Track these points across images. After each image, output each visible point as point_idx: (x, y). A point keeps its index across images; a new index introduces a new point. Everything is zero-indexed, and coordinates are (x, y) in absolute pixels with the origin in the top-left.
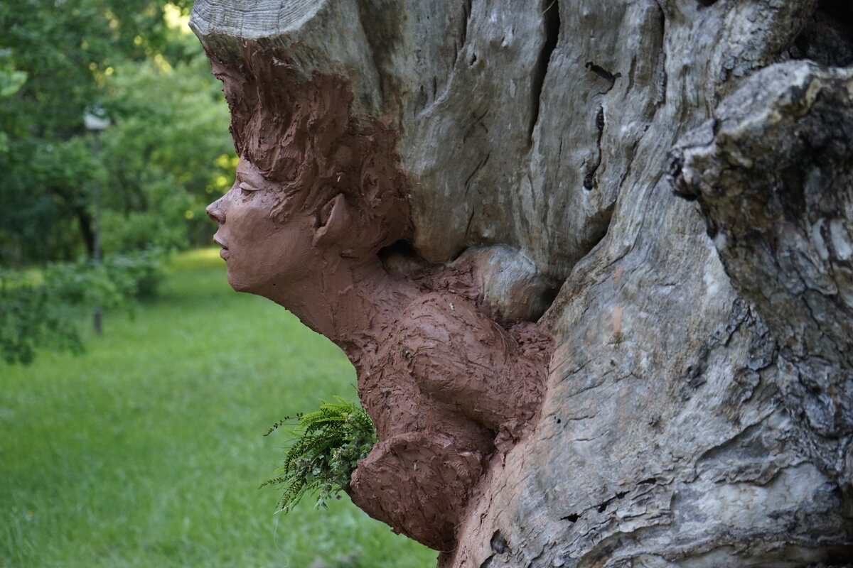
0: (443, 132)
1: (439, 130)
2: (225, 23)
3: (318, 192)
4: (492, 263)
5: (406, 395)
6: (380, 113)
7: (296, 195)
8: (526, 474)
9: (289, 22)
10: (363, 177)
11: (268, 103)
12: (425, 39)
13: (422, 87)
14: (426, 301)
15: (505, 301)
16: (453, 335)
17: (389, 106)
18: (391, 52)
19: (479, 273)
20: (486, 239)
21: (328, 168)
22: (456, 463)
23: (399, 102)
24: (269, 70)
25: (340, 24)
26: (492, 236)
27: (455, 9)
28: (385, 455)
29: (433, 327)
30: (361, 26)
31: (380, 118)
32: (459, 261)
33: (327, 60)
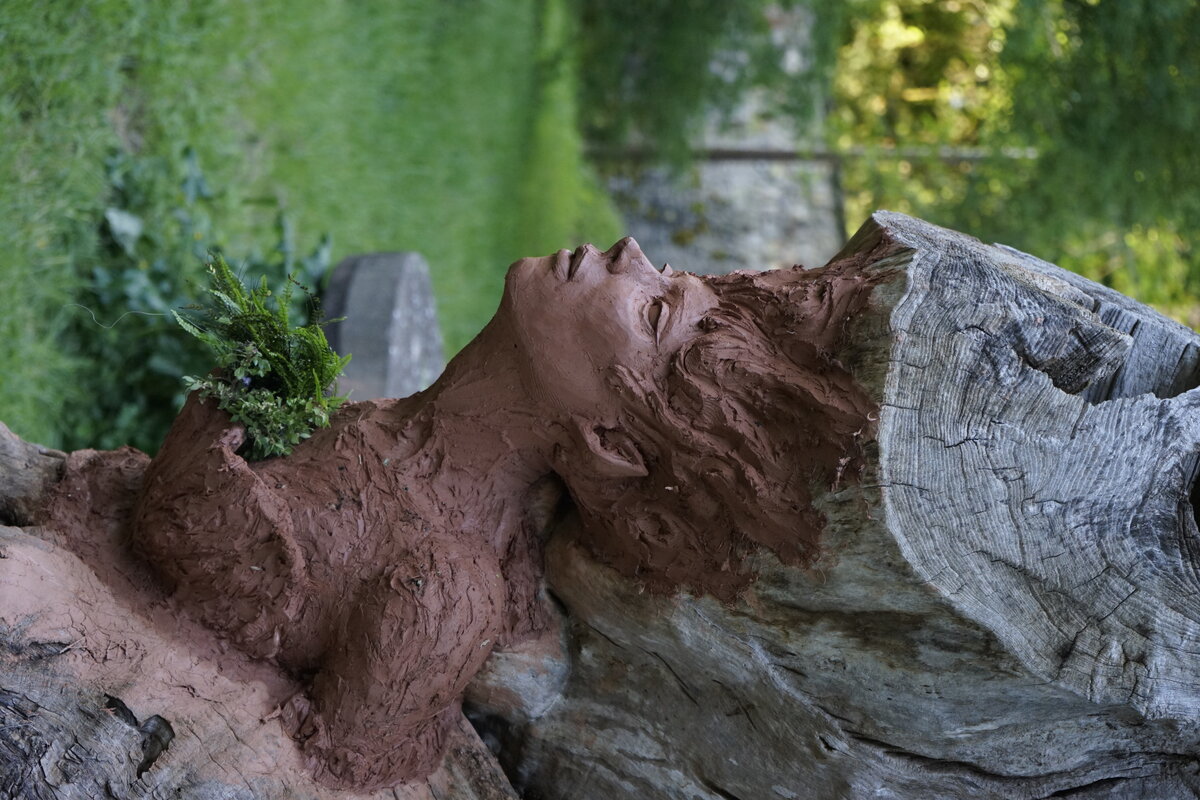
0: (730, 667)
1: (732, 662)
2: (905, 369)
3: (650, 438)
4: (546, 661)
5: (356, 541)
6: (760, 592)
7: (648, 409)
8: (255, 785)
9: (899, 508)
10: (669, 519)
11: (783, 392)
12: (860, 683)
13: (793, 655)
14: (492, 603)
15: (492, 681)
16: (445, 658)
17: (769, 608)
18: (845, 633)
19: (531, 644)
20: (580, 649)
21: (686, 469)
22: (262, 623)
23: (775, 622)
24: (832, 439)
25: (890, 588)
26: (583, 660)
27: (898, 739)
28: (270, 523)
29: (456, 629)
30: (885, 609)
31: (754, 590)
32: (548, 604)
33: (841, 547)
